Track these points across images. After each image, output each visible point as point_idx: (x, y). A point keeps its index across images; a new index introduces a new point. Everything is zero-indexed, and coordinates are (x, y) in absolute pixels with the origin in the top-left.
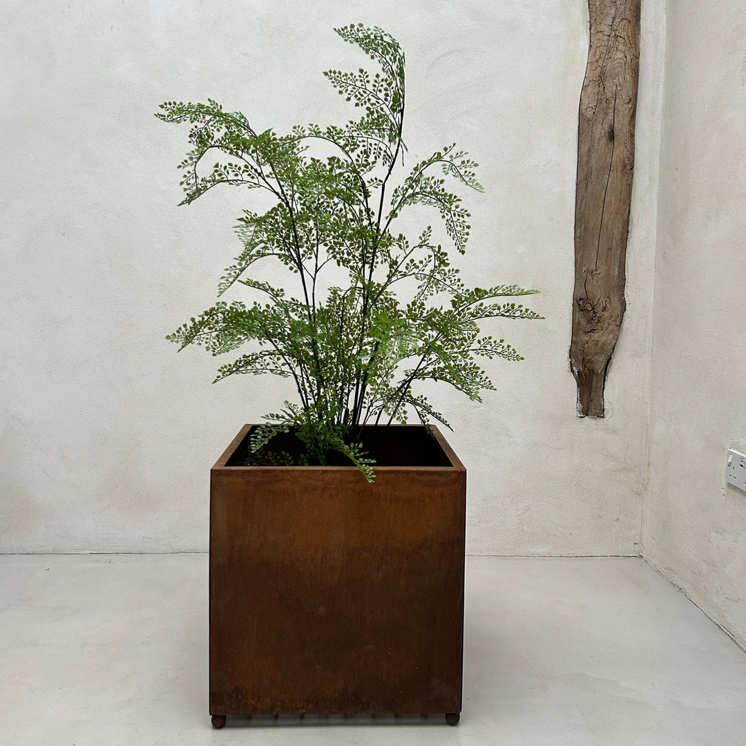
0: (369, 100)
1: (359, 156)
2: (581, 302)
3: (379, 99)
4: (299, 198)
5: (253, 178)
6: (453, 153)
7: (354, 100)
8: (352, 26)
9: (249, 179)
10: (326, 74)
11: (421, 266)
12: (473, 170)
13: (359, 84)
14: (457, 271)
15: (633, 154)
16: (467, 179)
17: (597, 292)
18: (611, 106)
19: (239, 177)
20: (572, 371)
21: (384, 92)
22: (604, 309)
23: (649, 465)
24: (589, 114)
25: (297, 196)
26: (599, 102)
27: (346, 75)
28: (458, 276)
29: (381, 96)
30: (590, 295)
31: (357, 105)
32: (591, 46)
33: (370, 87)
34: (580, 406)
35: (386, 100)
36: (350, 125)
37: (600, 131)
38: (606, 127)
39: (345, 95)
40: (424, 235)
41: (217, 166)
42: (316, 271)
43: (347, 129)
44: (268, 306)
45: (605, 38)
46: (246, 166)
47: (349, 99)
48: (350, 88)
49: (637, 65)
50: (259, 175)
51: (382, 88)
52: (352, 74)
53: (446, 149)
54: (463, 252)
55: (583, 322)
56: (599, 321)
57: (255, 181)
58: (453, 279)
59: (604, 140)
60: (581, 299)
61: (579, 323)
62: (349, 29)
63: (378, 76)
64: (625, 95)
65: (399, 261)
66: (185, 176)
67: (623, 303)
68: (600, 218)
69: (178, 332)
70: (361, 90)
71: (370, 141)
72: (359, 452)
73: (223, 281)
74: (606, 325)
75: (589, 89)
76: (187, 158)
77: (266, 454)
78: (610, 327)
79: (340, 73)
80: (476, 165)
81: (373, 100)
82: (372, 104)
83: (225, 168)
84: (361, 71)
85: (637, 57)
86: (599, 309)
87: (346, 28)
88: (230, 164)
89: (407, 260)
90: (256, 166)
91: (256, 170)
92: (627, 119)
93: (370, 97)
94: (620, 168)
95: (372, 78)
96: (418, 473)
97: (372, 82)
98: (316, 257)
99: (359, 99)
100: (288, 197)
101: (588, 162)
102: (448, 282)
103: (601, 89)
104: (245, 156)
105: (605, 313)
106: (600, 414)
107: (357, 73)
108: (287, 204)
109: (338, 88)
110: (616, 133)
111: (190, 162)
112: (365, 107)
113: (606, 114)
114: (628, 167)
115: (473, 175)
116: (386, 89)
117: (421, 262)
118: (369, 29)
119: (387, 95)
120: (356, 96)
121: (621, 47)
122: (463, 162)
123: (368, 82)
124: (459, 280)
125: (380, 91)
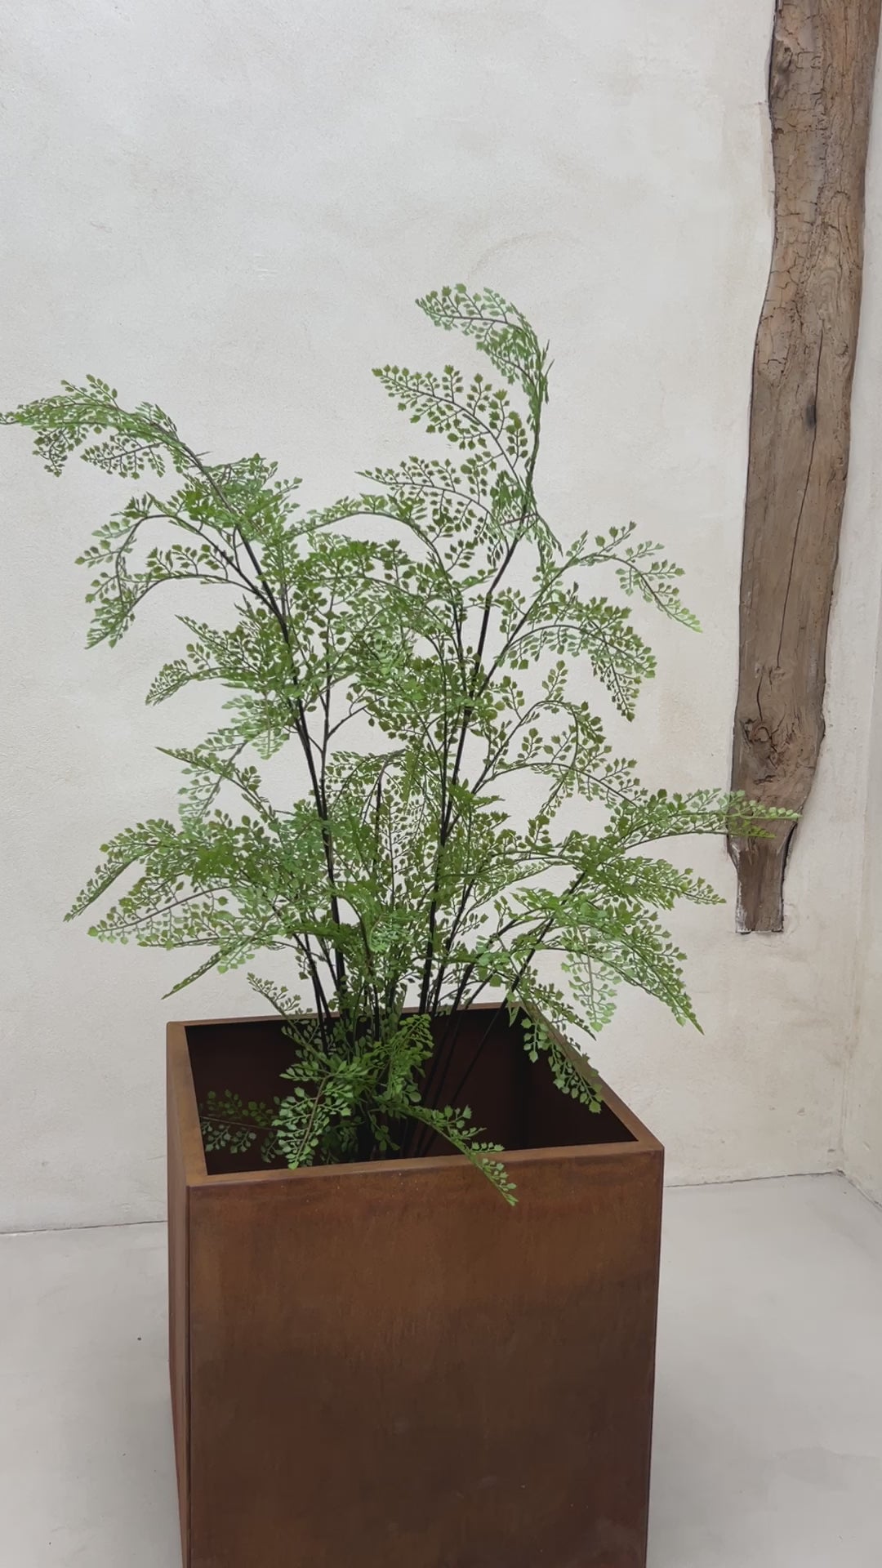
0: (457, 422)
1: (453, 549)
2: (750, 727)
3: (479, 423)
4: (296, 596)
5: (215, 567)
6: (632, 542)
7: (426, 421)
8: (446, 291)
9: (208, 570)
10: (378, 373)
11: (556, 747)
12: (676, 582)
13: (440, 392)
14: (632, 764)
15: (847, 451)
16: (664, 600)
17: (779, 710)
18: (814, 359)
19: (191, 569)
20: (730, 851)
21: (489, 410)
22: (790, 738)
23: (857, 1012)
24: (773, 372)
25: (293, 590)
26: (792, 351)
27: (418, 376)
28: (634, 773)
29: (484, 417)
30: (766, 713)
31: (431, 429)
32: (776, 240)
33: (461, 399)
34: (742, 913)
35: (493, 426)
36: (410, 464)
37: (792, 406)
38: (804, 400)
39: (410, 412)
40: (551, 679)
41: (154, 554)
42: (327, 736)
43: (401, 470)
44: (246, 820)
45: (805, 227)
46: (206, 548)
47: (416, 419)
48: (422, 400)
49: (859, 280)
50: (229, 561)
51: (485, 403)
52: (429, 375)
53: (614, 532)
54: (630, 717)
55: (753, 764)
56: (780, 761)
57: (220, 573)
58: (625, 779)
59: (799, 423)
60: (750, 721)
61: (745, 765)
62: (440, 297)
63: (478, 379)
64: (836, 341)
65: (508, 731)
66: (96, 583)
67: (822, 726)
68: (787, 571)
69: (110, 917)
70: (442, 404)
71: (448, 495)
72: (467, 1127)
73: (185, 799)
74: (792, 767)
75: (774, 325)
76: (96, 542)
77: (245, 1107)
78: (799, 772)
79: (406, 372)
80: (680, 572)
81: (466, 424)
82: (462, 431)
83: (168, 557)
84: (449, 370)
85: (860, 267)
86: (780, 739)
87: (434, 294)
88: (178, 548)
89: (524, 731)
90: (223, 546)
91: (223, 554)
92: (840, 385)
93: (460, 417)
94: (825, 478)
95: (467, 383)
96: (581, 1161)
97: (468, 391)
98: (326, 707)
99: (437, 419)
100: (275, 595)
101: (768, 466)
102: (615, 786)
103: (796, 325)
104: (207, 530)
105: (791, 746)
106: (777, 925)
107: (439, 374)
108: (274, 608)
109: (398, 399)
110: (820, 412)
111: (102, 551)
112: (446, 433)
113: (804, 374)
114: (840, 476)
115: (675, 591)
116: (494, 405)
117: (556, 740)
118: (477, 298)
119: (495, 416)
120: (431, 414)
121: (832, 247)
122: (655, 566)
123: (459, 390)
124: (637, 782)
125: (482, 408)
